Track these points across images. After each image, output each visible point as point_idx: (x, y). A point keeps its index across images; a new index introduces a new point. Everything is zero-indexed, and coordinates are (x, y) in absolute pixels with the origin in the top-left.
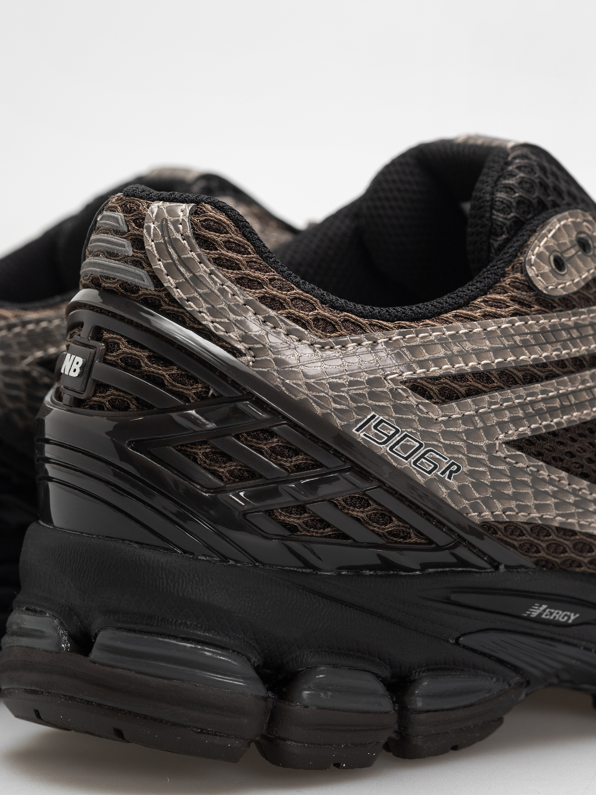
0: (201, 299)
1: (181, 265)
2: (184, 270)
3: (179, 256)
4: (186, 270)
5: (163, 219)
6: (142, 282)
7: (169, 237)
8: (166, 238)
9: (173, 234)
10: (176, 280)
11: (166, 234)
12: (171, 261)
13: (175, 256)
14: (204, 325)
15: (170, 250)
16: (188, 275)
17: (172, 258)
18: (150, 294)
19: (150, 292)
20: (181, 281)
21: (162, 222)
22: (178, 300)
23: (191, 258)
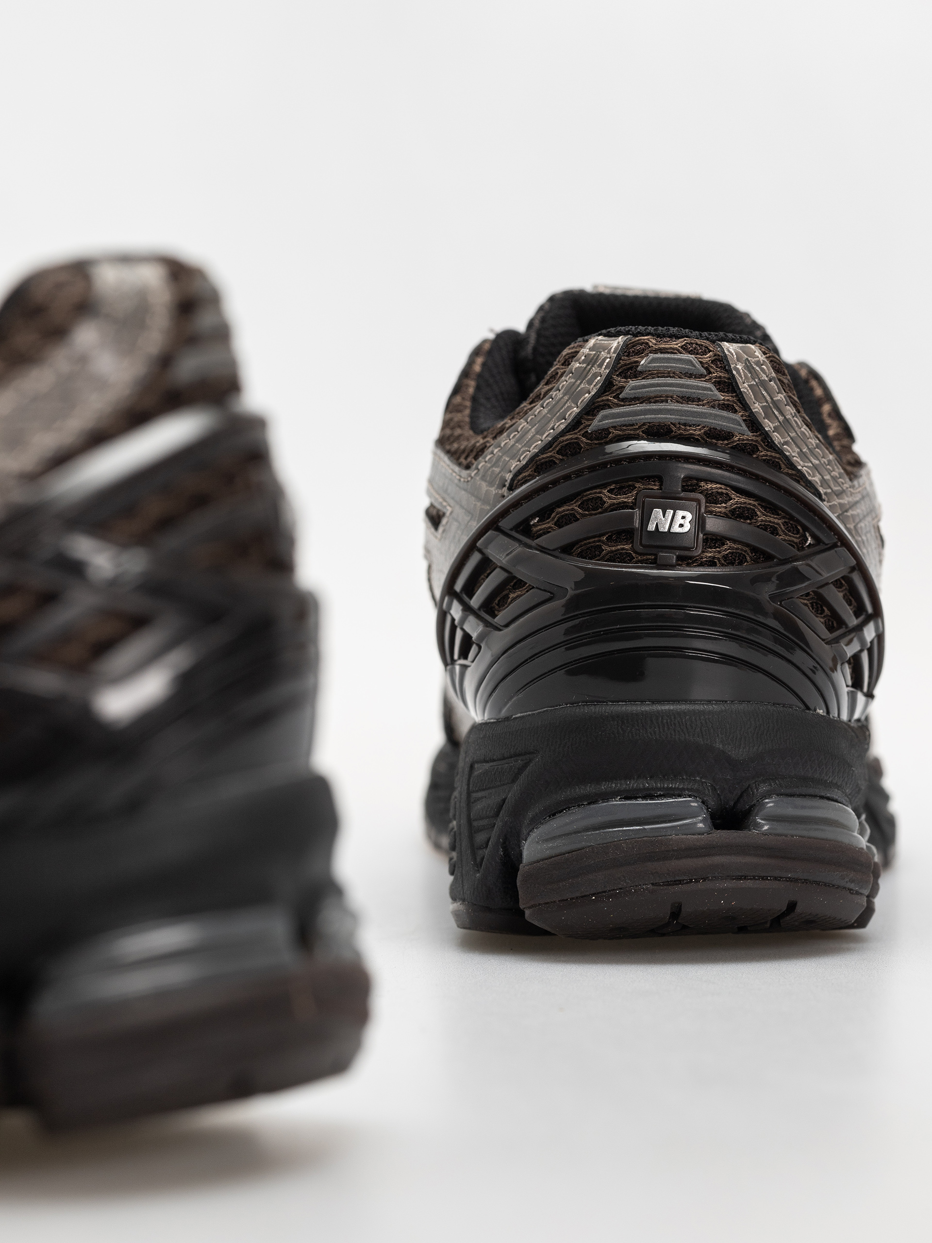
0: (793, 443)
1: (775, 408)
2: (778, 413)
3: (772, 398)
4: (779, 413)
5: (746, 360)
6: (739, 427)
7: (759, 379)
8: (757, 380)
9: (761, 376)
10: (773, 423)
11: (755, 375)
12: (765, 404)
13: (768, 398)
14: (799, 471)
15: (763, 393)
16: (781, 418)
17: (767, 402)
18: (748, 440)
19: (747, 437)
20: (776, 424)
21: (746, 364)
22: (778, 444)
23: (780, 400)
